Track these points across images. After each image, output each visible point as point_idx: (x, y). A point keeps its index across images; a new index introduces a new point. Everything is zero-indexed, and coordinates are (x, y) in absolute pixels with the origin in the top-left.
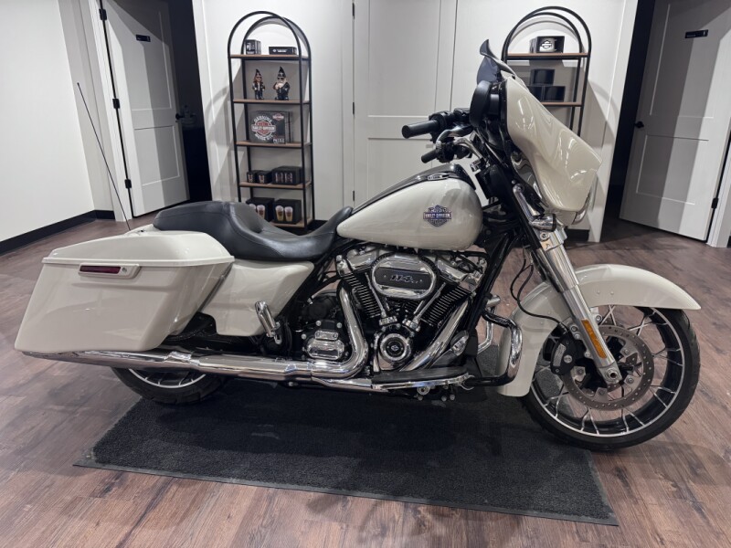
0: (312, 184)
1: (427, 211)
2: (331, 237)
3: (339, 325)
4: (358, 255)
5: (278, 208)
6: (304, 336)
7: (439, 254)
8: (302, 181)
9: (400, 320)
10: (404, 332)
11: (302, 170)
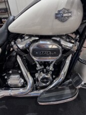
0: (10, 12)
1: (57, 12)
2: (6, 34)
3: (19, 72)
4: (22, 41)
5: (3, 20)
6: (6, 77)
7: (60, 36)
8: (7, 11)
9: (45, 68)
10: (47, 72)
11: (7, 9)
